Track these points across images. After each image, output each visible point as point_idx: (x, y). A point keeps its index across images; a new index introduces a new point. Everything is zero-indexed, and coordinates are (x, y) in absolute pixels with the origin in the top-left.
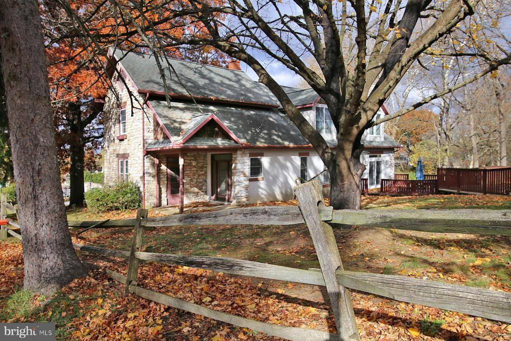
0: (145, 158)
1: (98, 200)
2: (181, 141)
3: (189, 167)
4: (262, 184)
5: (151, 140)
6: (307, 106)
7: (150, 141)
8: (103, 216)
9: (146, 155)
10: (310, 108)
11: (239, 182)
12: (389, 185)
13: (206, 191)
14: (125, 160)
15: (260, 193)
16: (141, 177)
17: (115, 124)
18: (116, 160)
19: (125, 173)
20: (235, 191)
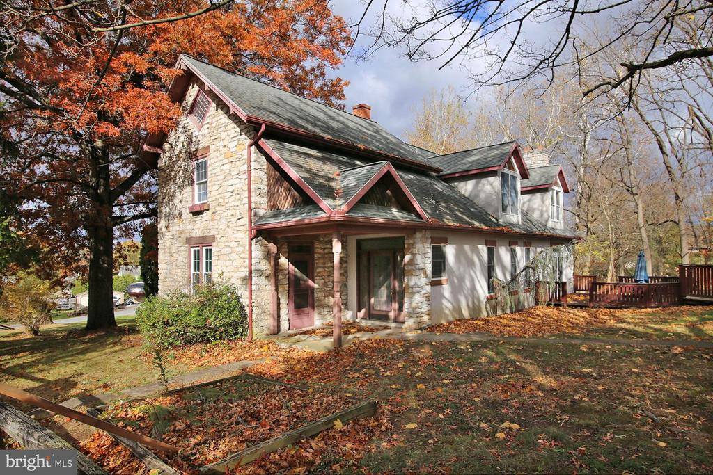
0: (253, 242)
1: (167, 323)
2: (344, 208)
3: (321, 261)
4: (446, 290)
5: (263, 209)
6: (491, 169)
7: (261, 212)
8: (178, 356)
9: (255, 237)
10: (494, 173)
11: (418, 287)
12: (603, 293)
13: (347, 303)
14: (204, 249)
15: (444, 307)
16: (244, 279)
17: (181, 188)
18: (184, 248)
19: (204, 271)
20: (410, 303)
